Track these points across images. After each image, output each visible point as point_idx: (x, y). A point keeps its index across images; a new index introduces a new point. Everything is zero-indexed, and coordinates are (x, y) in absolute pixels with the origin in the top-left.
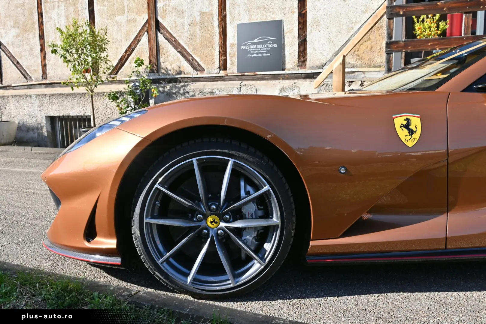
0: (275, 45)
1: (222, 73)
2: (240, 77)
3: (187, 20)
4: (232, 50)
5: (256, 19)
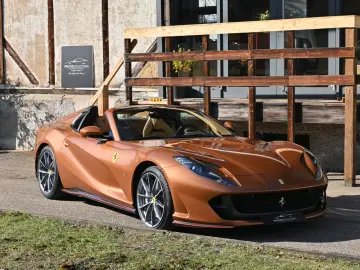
1: (52, 87)
2: (63, 91)
3: (26, 41)
4: (58, 68)
5: (75, 43)
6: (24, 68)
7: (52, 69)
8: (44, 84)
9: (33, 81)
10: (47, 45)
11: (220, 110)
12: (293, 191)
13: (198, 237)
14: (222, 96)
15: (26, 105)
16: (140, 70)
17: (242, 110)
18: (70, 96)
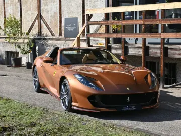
0: (75, 27)
1: (60, 37)
2: (65, 40)
3: (50, 15)
4: (63, 28)
5: (71, 16)
6: (49, 28)
7: (61, 29)
8: (57, 36)
9: (53, 35)
10: (59, 17)
11: (129, 50)
12: (138, 94)
13: (80, 116)
14: (136, 43)
15: (49, 46)
16: (99, 29)
17: (139, 50)
18: (68, 42)
